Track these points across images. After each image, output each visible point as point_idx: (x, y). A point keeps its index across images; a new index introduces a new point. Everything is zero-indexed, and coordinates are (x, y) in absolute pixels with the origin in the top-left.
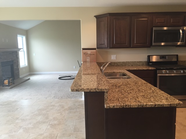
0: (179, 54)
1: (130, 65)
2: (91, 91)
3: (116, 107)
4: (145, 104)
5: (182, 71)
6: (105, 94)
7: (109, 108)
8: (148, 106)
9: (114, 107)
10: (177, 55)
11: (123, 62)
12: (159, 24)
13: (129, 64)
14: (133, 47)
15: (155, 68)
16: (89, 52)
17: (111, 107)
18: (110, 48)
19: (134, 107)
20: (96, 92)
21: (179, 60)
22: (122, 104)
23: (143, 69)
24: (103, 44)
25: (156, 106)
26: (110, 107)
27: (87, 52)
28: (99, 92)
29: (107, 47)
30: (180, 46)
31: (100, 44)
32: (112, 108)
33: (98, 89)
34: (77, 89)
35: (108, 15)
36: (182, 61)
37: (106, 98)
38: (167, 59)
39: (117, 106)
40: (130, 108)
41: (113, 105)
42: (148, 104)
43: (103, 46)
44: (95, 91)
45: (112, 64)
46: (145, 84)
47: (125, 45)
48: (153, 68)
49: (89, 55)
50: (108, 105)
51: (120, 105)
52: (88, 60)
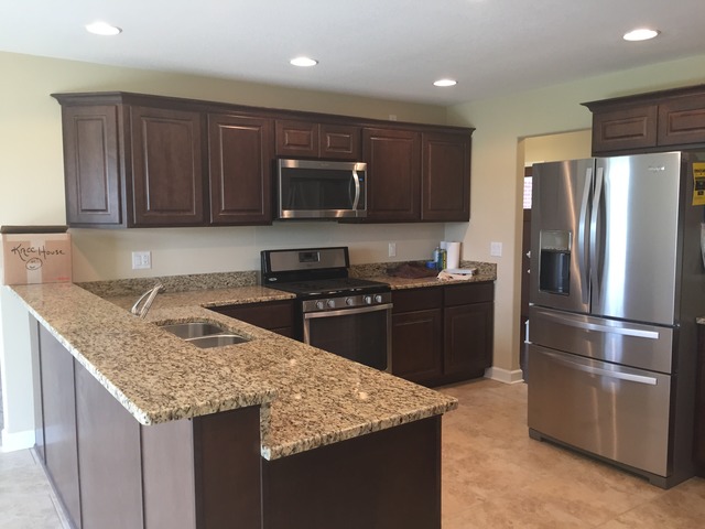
0: (351, 245)
1: (205, 287)
2: (222, 410)
3: (301, 450)
4: (376, 421)
5: (369, 300)
6: (261, 410)
7: (279, 457)
8: (383, 427)
9: (294, 449)
10: (346, 249)
11: (179, 278)
12: (292, 148)
13: (200, 284)
14: (216, 224)
15: (294, 295)
16: (37, 241)
17: (287, 452)
18: (131, 225)
19: (349, 437)
20: (240, 409)
21: (351, 263)
22: (318, 435)
23: (259, 299)
24: (97, 208)
25: (404, 422)
26: (284, 451)
27: (29, 243)
28: (248, 407)
29: (117, 221)
30: (341, 220)
31: (83, 210)
32: (290, 456)
33: (245, 400)
34: (171, 412)
35: (120, 98)
36: (357, 267)
37: (266, 424)
38: (320, 263)
39: (304, 443)
40: (341, 442)
41: (291, 443)
42: (382, 419)
43: (98, 218)
44: (233, 408)
45: (135, 288)
46: (315, 354)
47: (188, 214)
48: (288, 296)
49: (36, 255)
50: (278, 448)
51: (311, 438)
52: (34, 274)
